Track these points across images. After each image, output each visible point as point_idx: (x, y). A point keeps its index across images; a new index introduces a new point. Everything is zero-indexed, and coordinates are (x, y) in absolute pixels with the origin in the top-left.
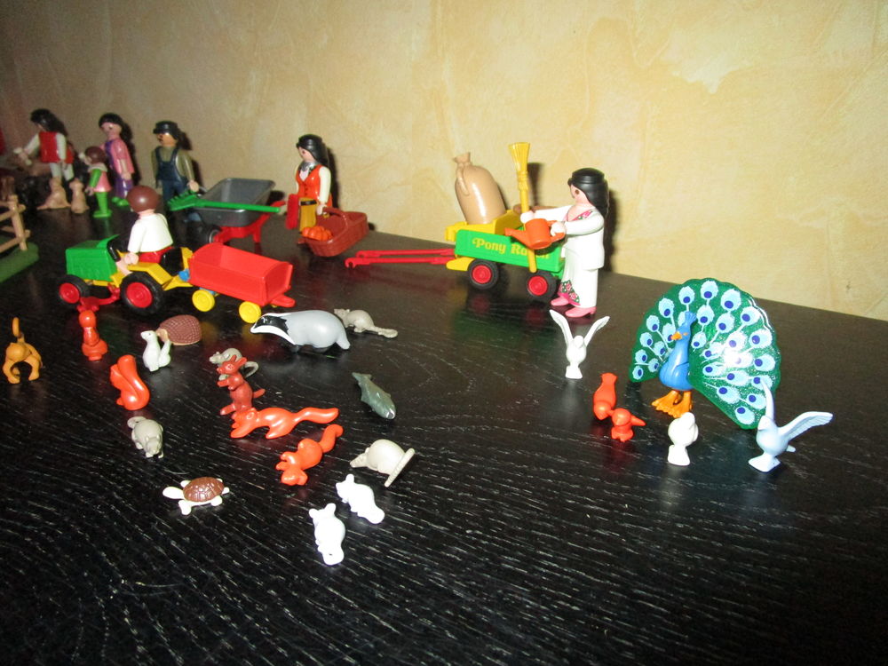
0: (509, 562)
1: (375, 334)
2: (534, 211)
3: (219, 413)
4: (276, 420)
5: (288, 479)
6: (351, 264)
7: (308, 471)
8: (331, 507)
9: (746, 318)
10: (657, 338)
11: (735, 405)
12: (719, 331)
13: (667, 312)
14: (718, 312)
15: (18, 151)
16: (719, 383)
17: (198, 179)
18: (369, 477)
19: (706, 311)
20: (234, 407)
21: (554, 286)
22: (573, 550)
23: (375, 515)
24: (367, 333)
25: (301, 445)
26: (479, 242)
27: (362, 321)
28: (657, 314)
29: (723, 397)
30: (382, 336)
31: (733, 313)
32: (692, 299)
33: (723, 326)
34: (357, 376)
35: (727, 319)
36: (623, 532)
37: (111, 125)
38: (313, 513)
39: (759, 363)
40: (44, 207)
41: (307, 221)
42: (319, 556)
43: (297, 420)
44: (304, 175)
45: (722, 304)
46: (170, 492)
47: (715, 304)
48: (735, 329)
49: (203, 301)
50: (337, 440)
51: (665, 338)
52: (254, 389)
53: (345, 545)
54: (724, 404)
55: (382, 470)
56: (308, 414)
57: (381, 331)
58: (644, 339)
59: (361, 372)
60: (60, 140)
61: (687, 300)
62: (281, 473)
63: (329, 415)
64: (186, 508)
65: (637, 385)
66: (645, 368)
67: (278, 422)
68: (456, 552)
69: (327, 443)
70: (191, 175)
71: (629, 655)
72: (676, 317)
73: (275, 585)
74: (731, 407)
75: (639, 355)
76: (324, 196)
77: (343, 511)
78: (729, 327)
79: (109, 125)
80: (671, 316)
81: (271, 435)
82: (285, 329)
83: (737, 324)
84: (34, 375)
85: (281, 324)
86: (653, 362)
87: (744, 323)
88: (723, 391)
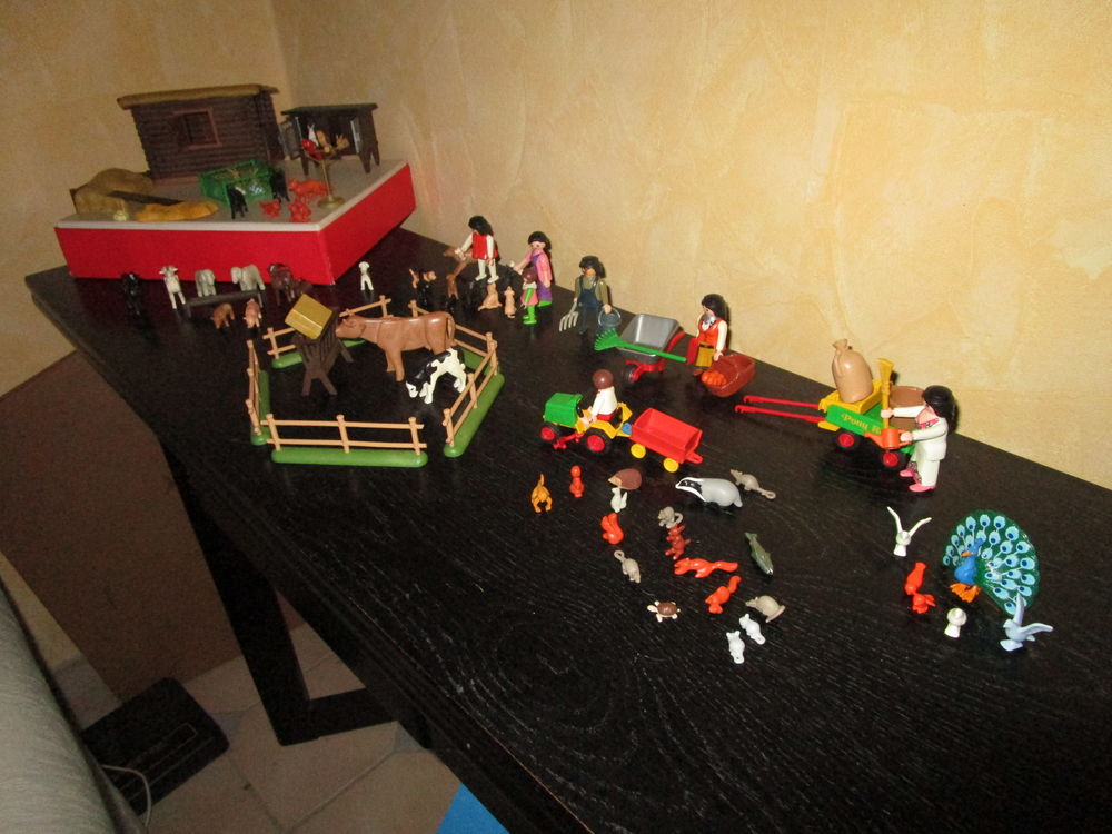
0: (831, 679)
1: (759, 494)
2: (892, 408)
3: (664, 554)
4: (701, 568)
5: (712, 610)
6: (739, 410)
7: (723, 605)
8: (738, 633)
9: (1020, 548)
10: (961, 542)
11: (1006, 601)
12: (1002, 551)
13: (971, 527)
14: (1003, 538)
15: (457, 252)
16: (996, 585)
17: (610, 303)
18: (757, 616)
19: (995, 535)
20: (673, 550)
21: (904, 460)
22: (868, 679)
23: (761, 640)
24: (752, 491)
25: (719, 590)
26: (846, 418)
27: (750, 482)
28: (965, 525)
29: (998, 594)
30: (764, 497)
31: (1013, 542)
32: (988, 524)
33: (1004, 549)
34: (748, 535)
35: (1008, 544)
36: (900, 673)
37: (537, 243)
38: (728, 634)
39: (1025, 578)
40: (483, 307)
41: (703, 360)
42: (732, 658)
43: (713, 567)
44: (705, 327)
45: (1007, 534)
46: (651, 608)
47: (1002, 533)
48: (1012, 553)
49: (638, 451)
50: (738, 586)
51: (966, 544)
52: (685, 539)
53: (745, 654)
54: (998, 598)
55: (765, 613)
56: (719, 565)
57: (764, 492)
58: (954, 538)
59: (751, 532)
60: (490, 240)
61: (985, 523)
62: (708, 606)
63: (732, 567)
64: (660, 618)
65: (945, 568)
66: (951, 559)
67: (702, 569)
68: (802, 668)
69: (732, 587)
70: (605, 299)
71: (883, 736)
72: (976, 531)
73: (710, 669)
74: (1003, 602)
75: (949, 549)
76: (720, 345)
77: (744, 636)
78: (1008, 551)
79: (536, 244)
80: (973, 530)
81: (697, 576)
82: (700, 492)
83: (1014, 550)
84: (548, 508)
85: (698, 487)
86: (955, 559)
87: (1018, 551)
88: (998, 591)
